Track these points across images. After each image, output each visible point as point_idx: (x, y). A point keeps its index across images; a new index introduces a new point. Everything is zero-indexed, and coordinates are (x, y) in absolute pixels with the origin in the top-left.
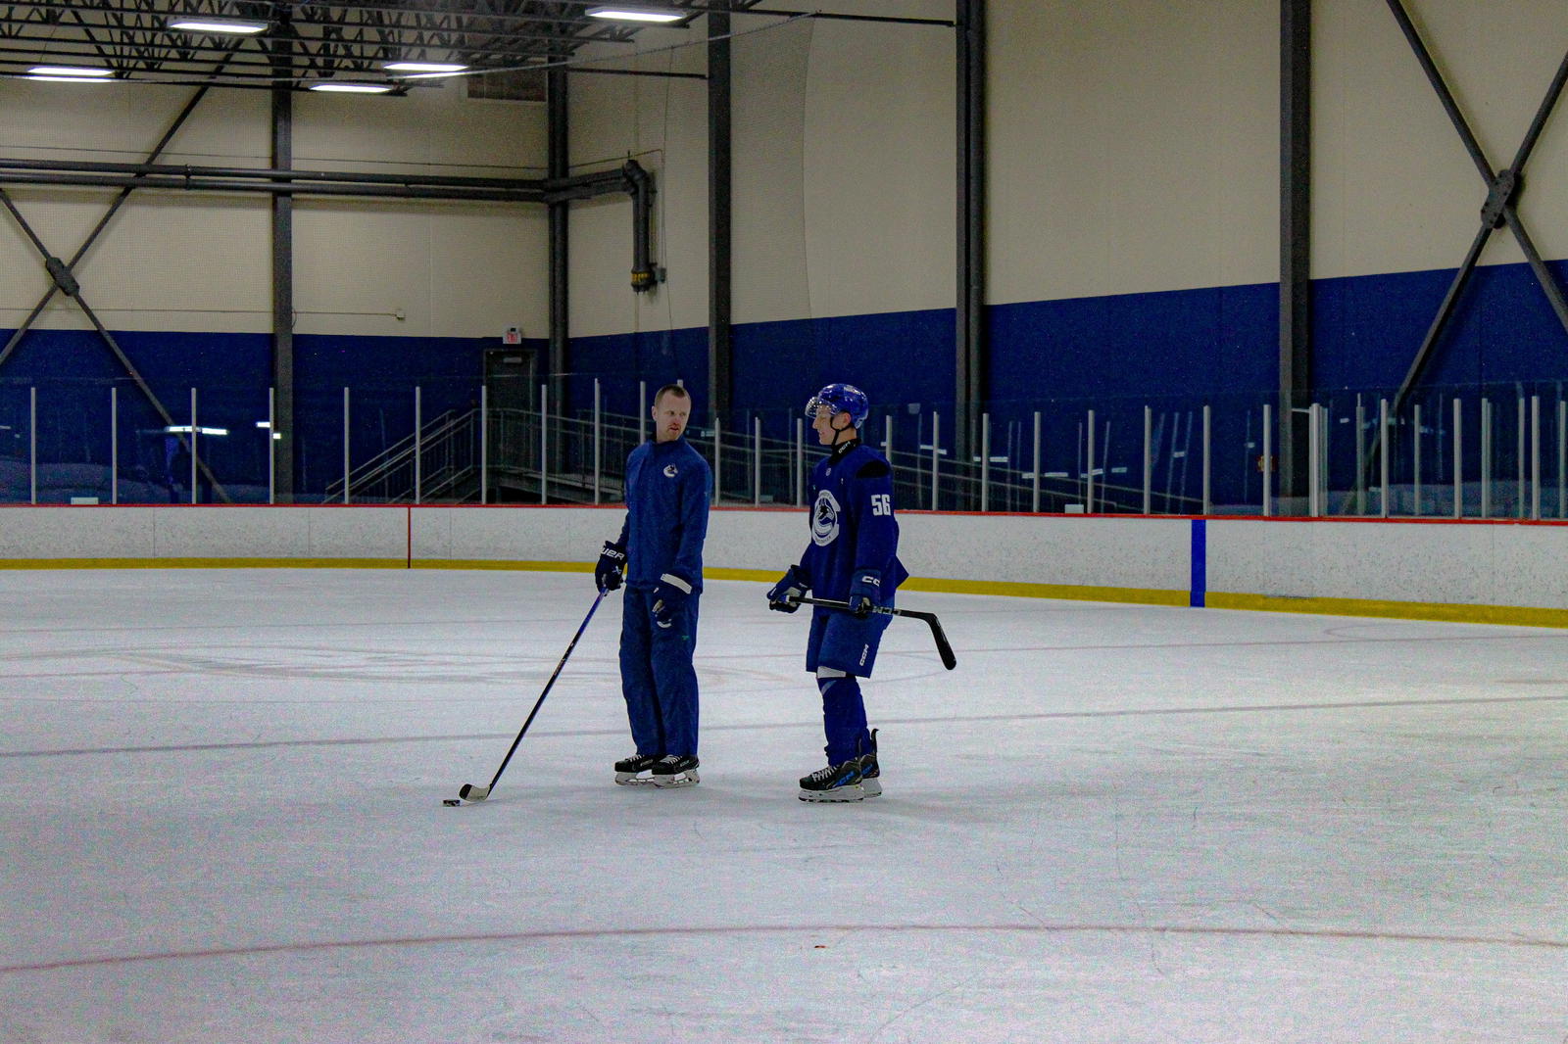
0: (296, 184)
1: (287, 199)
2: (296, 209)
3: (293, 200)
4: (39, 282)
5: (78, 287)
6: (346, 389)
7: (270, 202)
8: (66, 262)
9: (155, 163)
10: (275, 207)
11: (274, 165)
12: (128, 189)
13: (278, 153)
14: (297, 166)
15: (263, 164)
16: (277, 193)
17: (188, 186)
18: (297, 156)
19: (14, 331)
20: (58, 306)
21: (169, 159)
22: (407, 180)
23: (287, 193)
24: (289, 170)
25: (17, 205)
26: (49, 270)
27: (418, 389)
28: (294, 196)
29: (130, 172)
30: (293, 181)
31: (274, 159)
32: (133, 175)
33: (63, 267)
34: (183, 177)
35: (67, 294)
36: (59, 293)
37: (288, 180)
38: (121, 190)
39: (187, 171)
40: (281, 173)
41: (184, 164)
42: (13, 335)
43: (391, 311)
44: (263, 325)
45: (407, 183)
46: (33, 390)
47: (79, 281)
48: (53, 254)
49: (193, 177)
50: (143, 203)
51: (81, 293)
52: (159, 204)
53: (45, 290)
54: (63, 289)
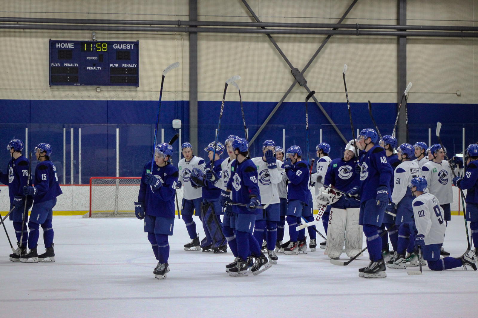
0: (408, 32)
1: (405, 39)
2: (408, 43)
3: (407, 39)
4: (288, 80)
5: (306, 82)
6: (430, 129)
7: (396, 41)
8: (301, 70)
9: (342, 23)
10: (398, 43)
11: (398, 23)
12: (329, 36)
13: (400, 16)
14: (409, 23)
15: (393, 23)
16: (400, 36)
17: (357, 34)
18: (408, 19)
19: (277, 103)
20: (297, 91)
21: (349, 22)
22: (462, 29)
23: (404, 36)
24: (406, 25)
25: (279, 44)
26: (293, 74)
27: (464, 129)
28: (407, 37)
29: (331, 28)
30: (407, 30)
31: (398, 20)
32: (332, 29)
33: (299, 72)
34: (355, 29)
35: (301, 85)
36: (297, 85)
37: (405, 30)
38: (326, 36)
39: (357, 27)
40: (402, 27)
41: (355, 23)
42: (277, 104)
43: (455, 92)
44: (393, 99)
45: (462, 30)
46: (284, 130)
47: (306, 79)
48: (295, 67)
49: (360, 29)
50: (335, 42)
51: (308, 85)
52: (345, 43)
53: (290, 83)
54: (299, 83)
